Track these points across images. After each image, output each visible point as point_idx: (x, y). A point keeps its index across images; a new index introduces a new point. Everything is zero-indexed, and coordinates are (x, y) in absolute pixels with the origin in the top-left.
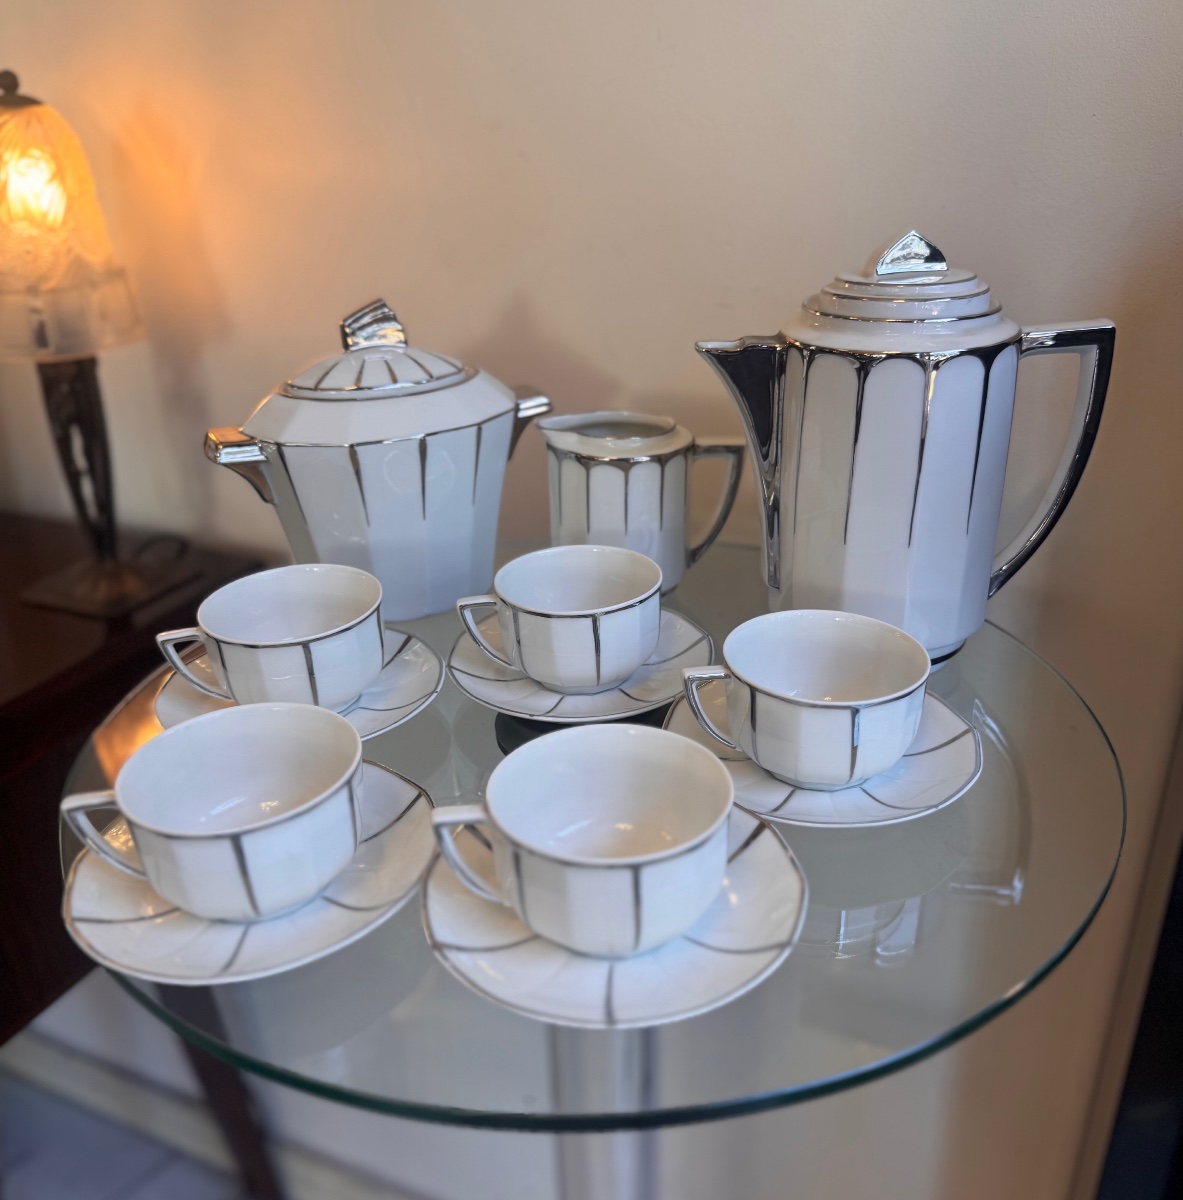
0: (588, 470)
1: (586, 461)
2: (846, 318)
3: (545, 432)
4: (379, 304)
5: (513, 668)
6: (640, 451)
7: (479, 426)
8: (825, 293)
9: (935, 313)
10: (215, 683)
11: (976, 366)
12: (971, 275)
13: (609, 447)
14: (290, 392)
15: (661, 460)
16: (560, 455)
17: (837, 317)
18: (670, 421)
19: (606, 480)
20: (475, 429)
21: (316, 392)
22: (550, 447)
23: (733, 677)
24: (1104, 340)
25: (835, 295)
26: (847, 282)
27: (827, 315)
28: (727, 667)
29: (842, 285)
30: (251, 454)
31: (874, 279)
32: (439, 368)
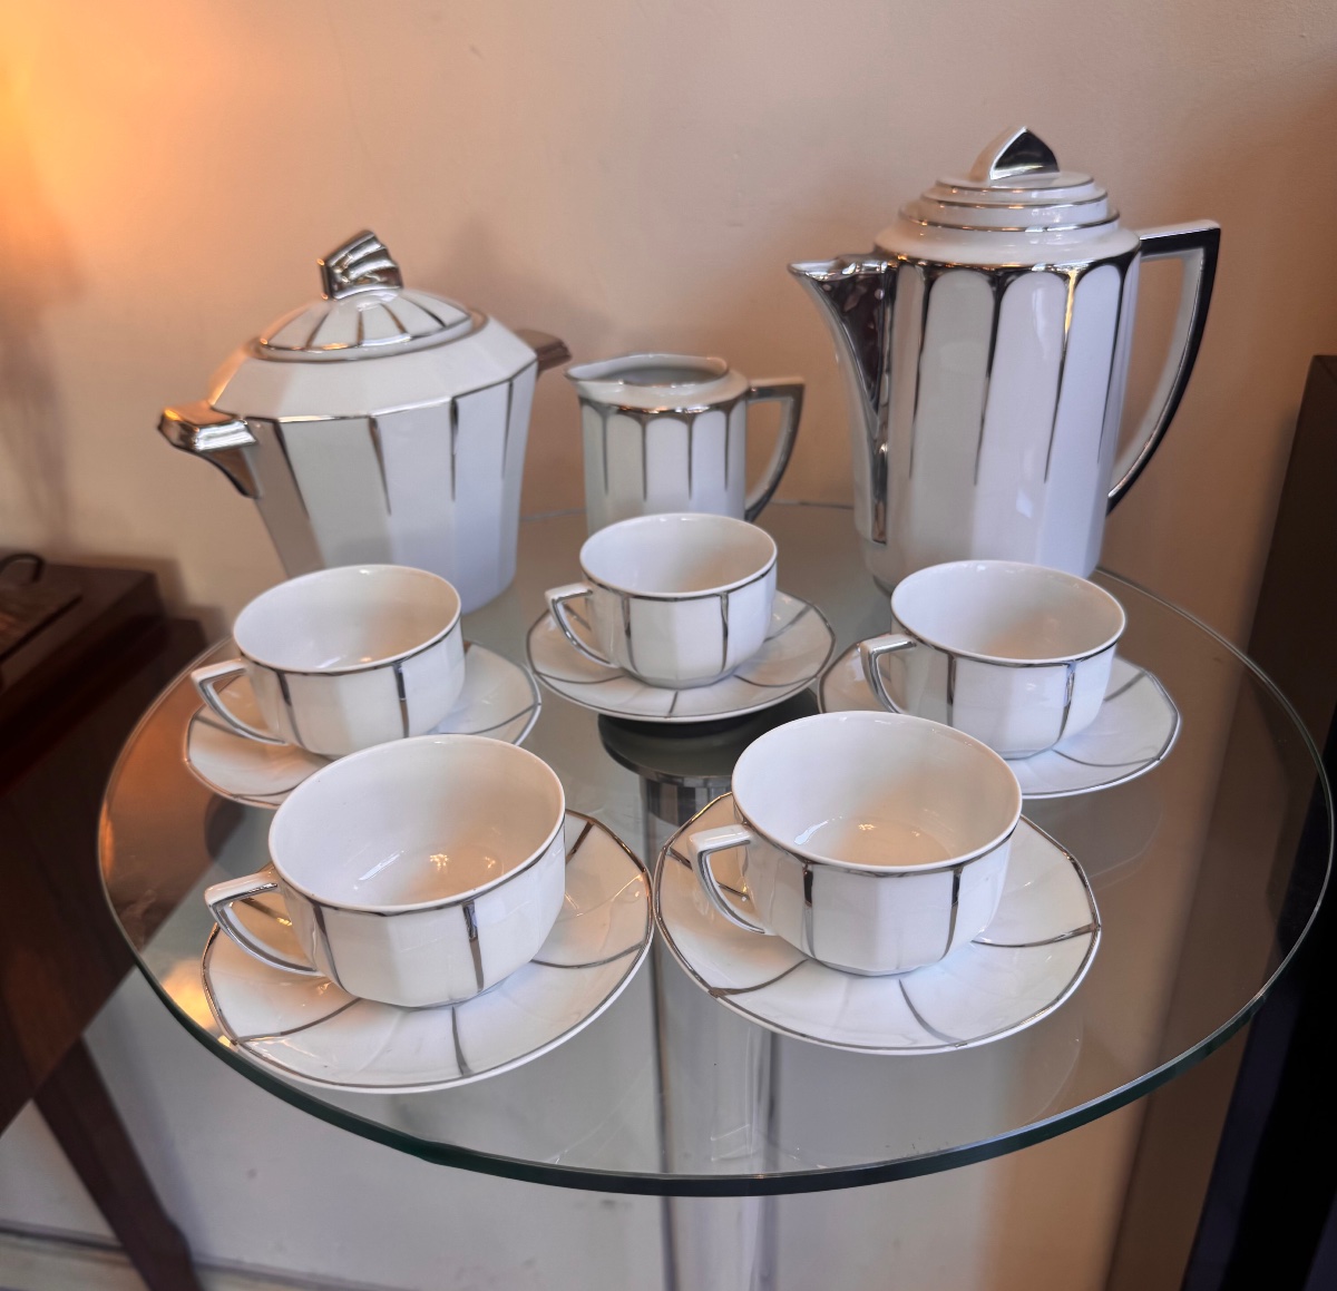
0: (644, 426)
1: (639, 415)
2: (959, 227)
3: (582, 383)
4: (369, 238)
5: (612, 666)
6: (694, 400)
7: (510, 381)
8: (925, 198)
9: (1057, 221)
10: (262, 725)
11: (1110, 274)
12: (1087, 178)
13: (657, 397)
14: (266, 352)
15: (726, 407)
16: (602, 409)
17: (946, 226)
18: (724, 364)
19: (665, 435)
20: (505, 386)
21: (307, 353)
22: (585, 401)
23: (919, 643)
24: (1209, 241)
25: (941, 202)
26: (953, 187)
27: (936, 224)
28: (909, 633)
29: (948, 190)
30: (234, 436)
31: (987, 184)
32: (449, 313)
